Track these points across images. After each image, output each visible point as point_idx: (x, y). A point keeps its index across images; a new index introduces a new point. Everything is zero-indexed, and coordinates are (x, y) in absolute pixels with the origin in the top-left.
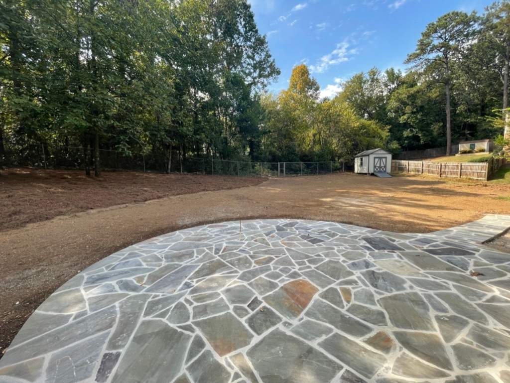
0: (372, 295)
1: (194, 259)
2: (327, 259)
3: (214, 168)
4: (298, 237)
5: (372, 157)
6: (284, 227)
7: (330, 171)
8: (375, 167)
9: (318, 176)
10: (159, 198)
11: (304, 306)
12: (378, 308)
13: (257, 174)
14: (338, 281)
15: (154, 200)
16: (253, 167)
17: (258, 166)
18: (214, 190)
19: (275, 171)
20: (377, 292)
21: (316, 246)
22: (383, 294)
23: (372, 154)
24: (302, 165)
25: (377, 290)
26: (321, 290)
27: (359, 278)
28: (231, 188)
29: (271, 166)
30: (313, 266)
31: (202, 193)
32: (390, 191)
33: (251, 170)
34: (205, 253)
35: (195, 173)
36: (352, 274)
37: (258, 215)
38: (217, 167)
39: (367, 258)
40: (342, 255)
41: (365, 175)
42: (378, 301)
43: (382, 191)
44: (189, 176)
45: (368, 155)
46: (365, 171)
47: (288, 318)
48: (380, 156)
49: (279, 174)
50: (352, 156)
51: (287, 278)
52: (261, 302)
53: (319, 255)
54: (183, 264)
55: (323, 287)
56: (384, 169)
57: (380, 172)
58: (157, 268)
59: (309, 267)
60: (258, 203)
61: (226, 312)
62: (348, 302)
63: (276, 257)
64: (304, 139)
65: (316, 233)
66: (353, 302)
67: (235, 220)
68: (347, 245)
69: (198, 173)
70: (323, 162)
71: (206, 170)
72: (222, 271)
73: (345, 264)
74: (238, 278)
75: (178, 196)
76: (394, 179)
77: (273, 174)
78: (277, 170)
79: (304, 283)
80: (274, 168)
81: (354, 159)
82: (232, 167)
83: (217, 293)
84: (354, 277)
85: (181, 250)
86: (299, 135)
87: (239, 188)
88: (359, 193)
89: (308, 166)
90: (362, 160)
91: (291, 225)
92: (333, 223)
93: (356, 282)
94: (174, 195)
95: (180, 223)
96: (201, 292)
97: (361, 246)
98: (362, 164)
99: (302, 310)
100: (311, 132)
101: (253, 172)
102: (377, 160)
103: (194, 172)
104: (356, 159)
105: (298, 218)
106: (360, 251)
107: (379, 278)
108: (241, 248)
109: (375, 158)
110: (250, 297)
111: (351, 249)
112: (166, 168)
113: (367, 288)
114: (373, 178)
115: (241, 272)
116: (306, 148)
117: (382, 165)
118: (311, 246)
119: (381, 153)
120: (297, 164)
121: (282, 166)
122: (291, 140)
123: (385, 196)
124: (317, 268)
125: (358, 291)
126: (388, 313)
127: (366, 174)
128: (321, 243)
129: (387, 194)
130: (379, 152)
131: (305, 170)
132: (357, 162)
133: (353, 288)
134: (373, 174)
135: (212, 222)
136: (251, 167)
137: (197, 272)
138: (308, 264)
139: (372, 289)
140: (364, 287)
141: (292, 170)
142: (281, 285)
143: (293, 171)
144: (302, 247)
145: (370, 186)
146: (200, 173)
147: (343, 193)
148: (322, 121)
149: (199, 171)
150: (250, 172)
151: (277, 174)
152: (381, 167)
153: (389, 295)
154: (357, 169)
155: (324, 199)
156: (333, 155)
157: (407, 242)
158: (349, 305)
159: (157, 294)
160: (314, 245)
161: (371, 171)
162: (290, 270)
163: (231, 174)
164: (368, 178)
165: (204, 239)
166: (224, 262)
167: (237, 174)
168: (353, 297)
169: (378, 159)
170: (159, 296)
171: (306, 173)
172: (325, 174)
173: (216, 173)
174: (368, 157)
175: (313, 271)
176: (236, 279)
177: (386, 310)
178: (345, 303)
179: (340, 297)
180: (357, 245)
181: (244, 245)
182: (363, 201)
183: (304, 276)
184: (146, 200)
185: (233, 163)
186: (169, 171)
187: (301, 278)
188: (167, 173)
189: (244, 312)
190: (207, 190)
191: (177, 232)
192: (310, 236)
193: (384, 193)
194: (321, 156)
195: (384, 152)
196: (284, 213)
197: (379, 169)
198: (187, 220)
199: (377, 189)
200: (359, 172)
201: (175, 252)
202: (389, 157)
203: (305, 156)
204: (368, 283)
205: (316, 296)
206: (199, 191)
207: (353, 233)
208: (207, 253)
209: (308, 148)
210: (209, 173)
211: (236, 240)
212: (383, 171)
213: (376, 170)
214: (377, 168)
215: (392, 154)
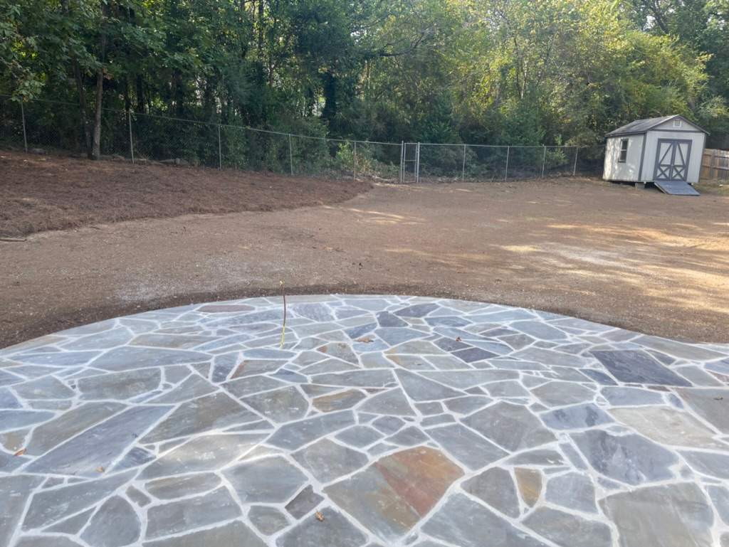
0: (590, 489)
1: (159, 392)
2: (496, 401)
3: (225, 150)
4: (432, 342)
5: (653, 137)
6: (400, 317)
7: (539, 171)
8: (658, 165)
9: (506, 184)
10: (68, 225)
11: (424, 509)
12: (599, 517)
13: (343, 172)
14: (513, 454)
15: (52, 233)
16: (333, 151)
17: (345, 151)
18: (222, 211)
19: (393, 167)
20: (603, 483)
21: (475, 369)
22: (614, 486)
23: (653, 129)
24: (465, 151)
25: (604, 477)
26: (469, 473)
27: (566, 447)
28: (268, 209)
29: (380, 153)
30: (458, 416)
31: (190, 217)
32: (690, 233)
33: (328, 159)
34: (188, 377)
35: (172, 160)
36: (552, 437)
37: (336, 283)
38: (231, 147)
39: (594, 401)
40: (536, 392)
41: (630, 188)
42: (602, 502)
43: (670, 230)
44: (155, 169)
45: (644, 133)
46: (631, 176)
47: (381, 535)
48: (675, 136)
49: (402, 175)
50: (602, 134)
51: (391, 444)
52: (322, 499)
53: (477, 391)
54: (130, 403)
55: (474, 466)
56: (682, 174)
57: (670, 179)
58: (59, 414)
59: (449, 418)
60: (337, 250)
61: (232, 521)
62: (531, 502)
63: (370, 391)
64: (475, 79)
65: (477, 334)
66: (542, 502)
67: (272, 295)
68: (550, 368)
69: (178, 161)
70: (520, 146)
71: (201, 154)
72: (230, 422)
73: (537, 414)
74: (270, 442)
75: (122, 224)
76: (705, 200)
77: (386, 176)
78: (397, 163)
79: (431, 456)
80: (389, 157)
81: (605, 142)
82: (274, 149)
83: (214, 474)
84: (554, 446)
85: (125, 367)
86: (462, 67)
87: (291, 208)
88: (605, 235)
89: (481, 156)
90: (625, 144)
91: (419, 311)
92: (526, 311)
93: (555, 457)
94: (109, 220)
95: (126, 296)
96: (173, 472)
97: (585, 371)
98: (623, 156)
99: (417, 519)
100: (497, 61)
101: (332, 166)
102: (665, 146)
103: (168, 157)
104: (610, 142)
105: (439, 295)
106: (580, 383)
107: (614, 450)
108: (283, 367)
109: (661, 141)
110: (295, 487)
111: (558, 377)
112: (88, 143)
113: (582, 473)
114: (650, 195)
115: (277, 426)
116: (479, 105)
117: (678, 162)
118: (463, 366)
119: (679, 128)
120: (452, 148)
121: (411, 152)
122: (442, 79)
123: (674, 245)
124: (467, 421)
125: (558, 479)
126: (620, 528)
127: (632, 184)
128: (486, 361)
129: (679, 239)
130: (674, 126)
131: (474, 166)
132: (613, 149)
133: (548, 471)
134: (650, 186)
135: (212, 297)
136: (327, 153)
137: (165, 424)
138: (446, 411)
139: (593, 475)
140: (574, 470)
141: (436, 164)
142: (373, 459)
143: (439, 168)
144: (438, 370)
145: (639, 217)
146: (185, 163)
147: (564, 231)
148: (529, 28)
149: (180, 155)
150: (324, 166)
151: (398, 176)
152: (675, 167)
153: (631, 488)
154: (610, 169)
155: (513, 248)
156: (550, 128)
157: (701, 365)
158: (532, 510)
159: (59, 476)
160: (470, 364)
161: (648, 176)
162: (401, 424)
163: (270, 170)
164: (637, 193)
165: (189, 340)
166: (238, 400)
167: (287, 169)
168: (544, 490)
169: (668, 145)
170: (61, 481)
171: (473, 176)
172: (526, 178)
173: (231, 163)
174: (642, 138)
175: (457, 426)
176: (262, 443)
177: (617, 522)
178: (522, 505)
179: (513, 491)
180: (577, 369)
181: (290, 361)
182: (615, 255)
183: (432, 440)
184: (30, 231)
185: (278, 138)
186: (96, 152)
187: (424, 444)
188: (92, 158)
189: (276, 522)
190: (202, 211)
191: (117, 322)
192: (463, 341)
193: (673, 238)
194: (517, 130)
195: (687, 127)
196: (405, 281)
197: (667, 173)
198: (143, 290)
199: (657, 227)
200: (614, 178)
201: (109, 372)
202: (699, 139)
203: (477, 127)
204: (586, 461)
205: (456, 487)
206: (179, 213)
207: (571, 339)
208: (195, 378)
209: (484, 106)
210: (211, 162)
211: (272, 347)
212: (678, 177)
213: (659, 173)
214: (664, 169)
215: (706, 134)
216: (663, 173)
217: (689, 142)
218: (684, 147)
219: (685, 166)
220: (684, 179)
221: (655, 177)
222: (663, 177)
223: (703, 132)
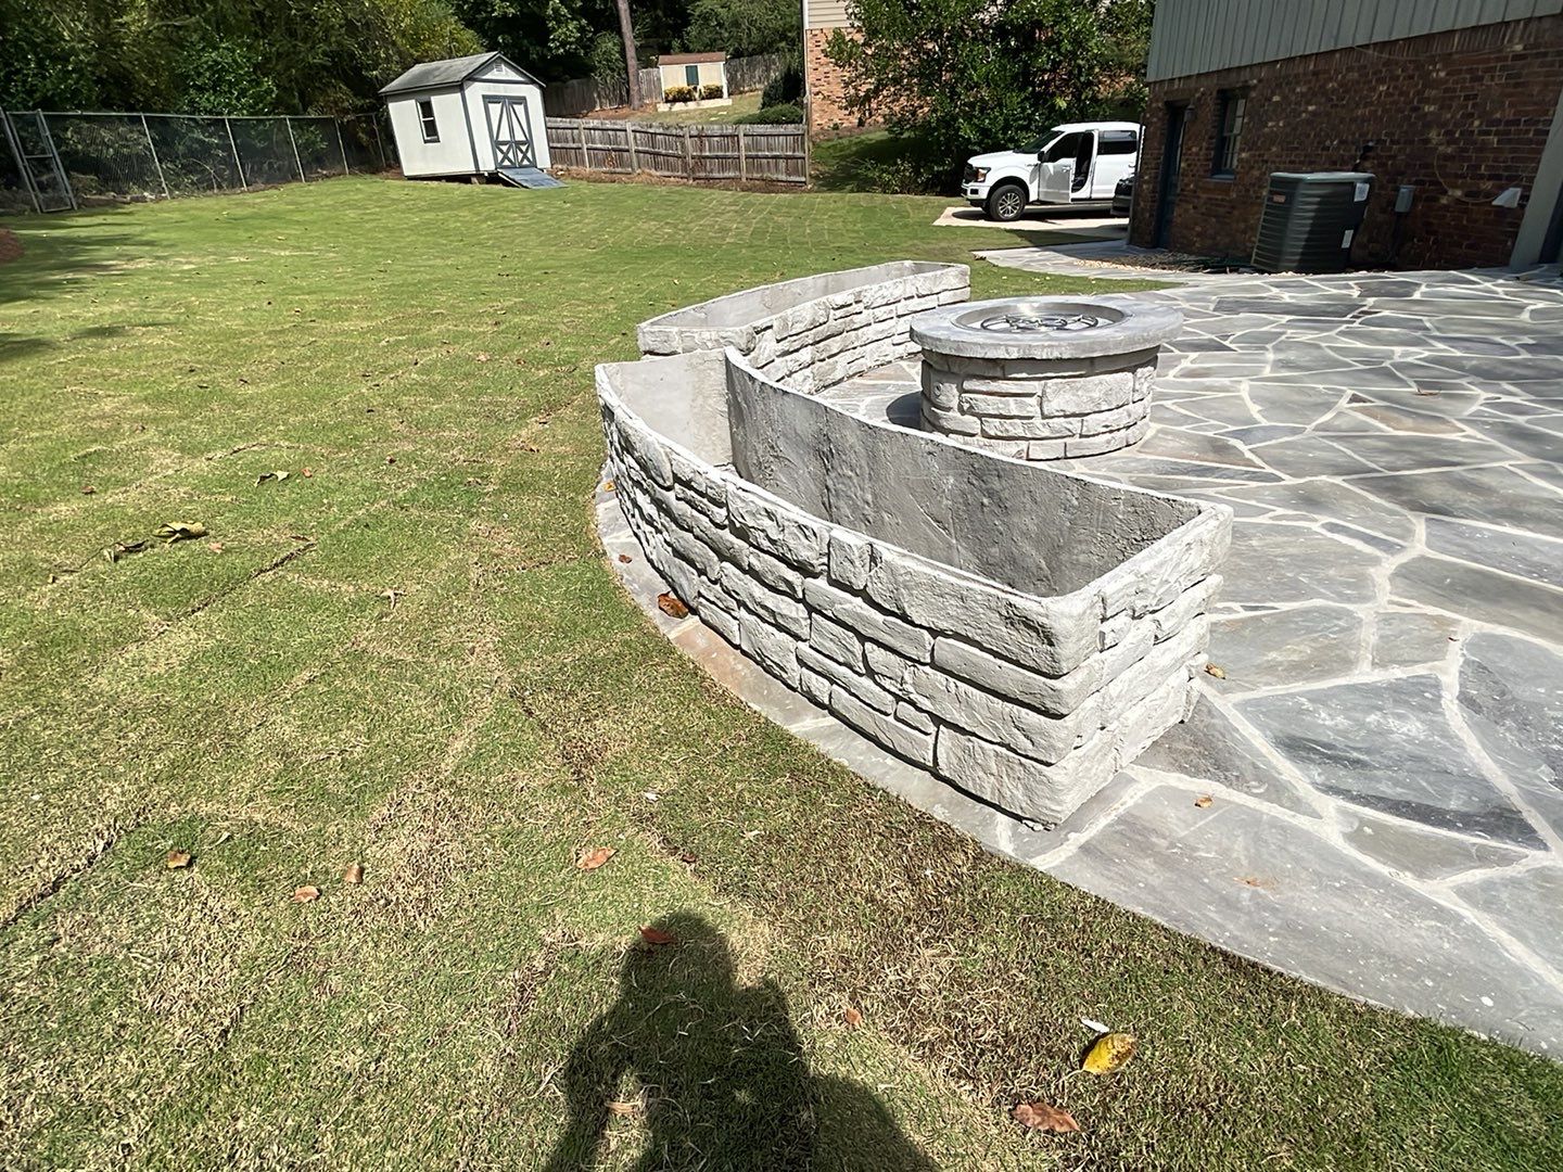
5: (474, 94)
8: (496, 144)
23: (469, 78)
41: (465, 186)
45: (460, 86)
46: (461, 164)
48: (503, 91)
49: (35, 194)
56: (529, 155)
57: (516, 166)
102: (494, 110)
104: (391, 107)
109: (486, 100)
117: (519, 135)
119: (502, 75)
127: (464, 179)
130: (497, 73)
132: (404, 121)
134: (493, 178)
152: (517, 145)
161: (488, 165)
169: (499, 106)
174: (458, 95)
195: (514, 75)
200: (428, 170)
202: (533, 94)
212: (525, 162)
213: (500, 156)
214: (504, 148)
215: (541, 87)
216: (506, 157)
217: (522, 100)
218: (519, 109)
219: (529, 142)
220: (533, 164)
221: (499, 165)
222: (506, 163)
223: (533, 82)
